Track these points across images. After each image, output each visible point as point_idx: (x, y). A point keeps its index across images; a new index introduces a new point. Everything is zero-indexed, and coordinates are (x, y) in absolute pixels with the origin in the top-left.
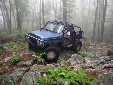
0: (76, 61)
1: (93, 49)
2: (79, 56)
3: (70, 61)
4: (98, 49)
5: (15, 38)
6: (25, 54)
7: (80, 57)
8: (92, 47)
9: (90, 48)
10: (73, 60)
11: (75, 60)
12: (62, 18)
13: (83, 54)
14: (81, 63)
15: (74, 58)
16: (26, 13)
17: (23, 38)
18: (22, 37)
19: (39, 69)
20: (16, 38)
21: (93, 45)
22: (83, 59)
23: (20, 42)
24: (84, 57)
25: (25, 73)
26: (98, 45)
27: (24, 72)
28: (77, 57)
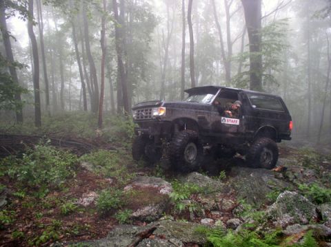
0: (293, 215)
2: (301, 200)
3: (274, 212)
5: (111, 140)
6: (139, 187)
7: (305, 202)
10: (282, 210)
11: (288, 210)
12: (249, 84)
13: (316, 194)
14: (309, 220)
15: (287, 204)
19: (181, 233)
20: (113, 140)
22: (314, 210)
23: (127, 150)
24: (319, 202)
25: (140, 240)
27: (138, 239)
28: (295, 201)
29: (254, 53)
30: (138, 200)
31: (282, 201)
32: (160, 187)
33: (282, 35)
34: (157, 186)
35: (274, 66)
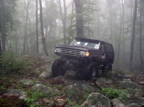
1: (129, 83)
2: (102, 97)
4: (140, 83)
6: (6, 96)
7: (104, 98)
8: (129, 80)
9: (124, 82)
10: (91, 103)
11: (94, 103)
12: (76, 32)
13: (111, 93)
15: (94, 100)
16: (12, 23)
17: (5, 67)
18: (3, 66)
21: (131, 76)
22: (109, 102)
26: (140, 77)
28: (98, 98)
29: (78, 14)
30: (4, 105)
31: (90, 98)
32: (20, 95)
33: (94, 4)
34: (18, 95)
35: (90, 21)
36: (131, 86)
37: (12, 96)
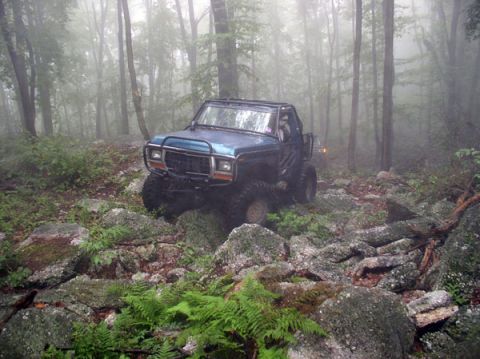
0: (251, 254)
1: (337, 200)
2: (264, 234)
3: (224, 254)
4: (367, 196)
5: (10, 176)
6: (43, 239)
7: (268, 235)
8: (340, 191)
9: (326, 197)
10: (236, 250)
11: (244, 248)
14: (274, 258)
15: (242, 241)
17: (45, 171)
18: (41, 168)
19: (89, 296)
20: (14, 176)
21: (347, 182)
22: (282, 245)
23: (33, 188)
25: (15, 313)
26: (368, 183)
27: (11, 311)
28: (254, 235)
29: (220, 35)
30: (37, 259)
31: (236, 237)
32: (73, 236)
34: (68, 235)
35: (250, 52)
36: (342, 204)
37: (55, 239)
